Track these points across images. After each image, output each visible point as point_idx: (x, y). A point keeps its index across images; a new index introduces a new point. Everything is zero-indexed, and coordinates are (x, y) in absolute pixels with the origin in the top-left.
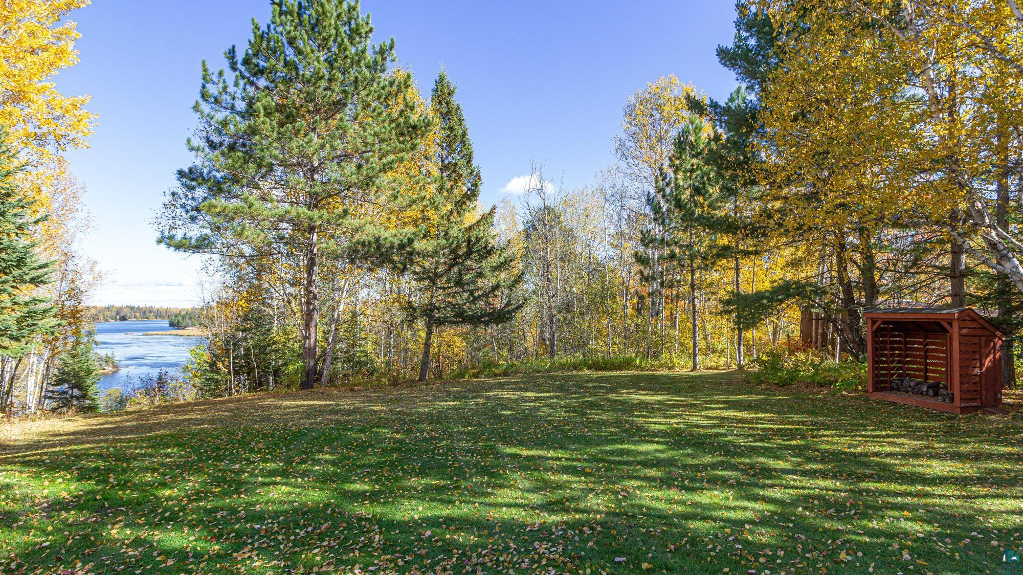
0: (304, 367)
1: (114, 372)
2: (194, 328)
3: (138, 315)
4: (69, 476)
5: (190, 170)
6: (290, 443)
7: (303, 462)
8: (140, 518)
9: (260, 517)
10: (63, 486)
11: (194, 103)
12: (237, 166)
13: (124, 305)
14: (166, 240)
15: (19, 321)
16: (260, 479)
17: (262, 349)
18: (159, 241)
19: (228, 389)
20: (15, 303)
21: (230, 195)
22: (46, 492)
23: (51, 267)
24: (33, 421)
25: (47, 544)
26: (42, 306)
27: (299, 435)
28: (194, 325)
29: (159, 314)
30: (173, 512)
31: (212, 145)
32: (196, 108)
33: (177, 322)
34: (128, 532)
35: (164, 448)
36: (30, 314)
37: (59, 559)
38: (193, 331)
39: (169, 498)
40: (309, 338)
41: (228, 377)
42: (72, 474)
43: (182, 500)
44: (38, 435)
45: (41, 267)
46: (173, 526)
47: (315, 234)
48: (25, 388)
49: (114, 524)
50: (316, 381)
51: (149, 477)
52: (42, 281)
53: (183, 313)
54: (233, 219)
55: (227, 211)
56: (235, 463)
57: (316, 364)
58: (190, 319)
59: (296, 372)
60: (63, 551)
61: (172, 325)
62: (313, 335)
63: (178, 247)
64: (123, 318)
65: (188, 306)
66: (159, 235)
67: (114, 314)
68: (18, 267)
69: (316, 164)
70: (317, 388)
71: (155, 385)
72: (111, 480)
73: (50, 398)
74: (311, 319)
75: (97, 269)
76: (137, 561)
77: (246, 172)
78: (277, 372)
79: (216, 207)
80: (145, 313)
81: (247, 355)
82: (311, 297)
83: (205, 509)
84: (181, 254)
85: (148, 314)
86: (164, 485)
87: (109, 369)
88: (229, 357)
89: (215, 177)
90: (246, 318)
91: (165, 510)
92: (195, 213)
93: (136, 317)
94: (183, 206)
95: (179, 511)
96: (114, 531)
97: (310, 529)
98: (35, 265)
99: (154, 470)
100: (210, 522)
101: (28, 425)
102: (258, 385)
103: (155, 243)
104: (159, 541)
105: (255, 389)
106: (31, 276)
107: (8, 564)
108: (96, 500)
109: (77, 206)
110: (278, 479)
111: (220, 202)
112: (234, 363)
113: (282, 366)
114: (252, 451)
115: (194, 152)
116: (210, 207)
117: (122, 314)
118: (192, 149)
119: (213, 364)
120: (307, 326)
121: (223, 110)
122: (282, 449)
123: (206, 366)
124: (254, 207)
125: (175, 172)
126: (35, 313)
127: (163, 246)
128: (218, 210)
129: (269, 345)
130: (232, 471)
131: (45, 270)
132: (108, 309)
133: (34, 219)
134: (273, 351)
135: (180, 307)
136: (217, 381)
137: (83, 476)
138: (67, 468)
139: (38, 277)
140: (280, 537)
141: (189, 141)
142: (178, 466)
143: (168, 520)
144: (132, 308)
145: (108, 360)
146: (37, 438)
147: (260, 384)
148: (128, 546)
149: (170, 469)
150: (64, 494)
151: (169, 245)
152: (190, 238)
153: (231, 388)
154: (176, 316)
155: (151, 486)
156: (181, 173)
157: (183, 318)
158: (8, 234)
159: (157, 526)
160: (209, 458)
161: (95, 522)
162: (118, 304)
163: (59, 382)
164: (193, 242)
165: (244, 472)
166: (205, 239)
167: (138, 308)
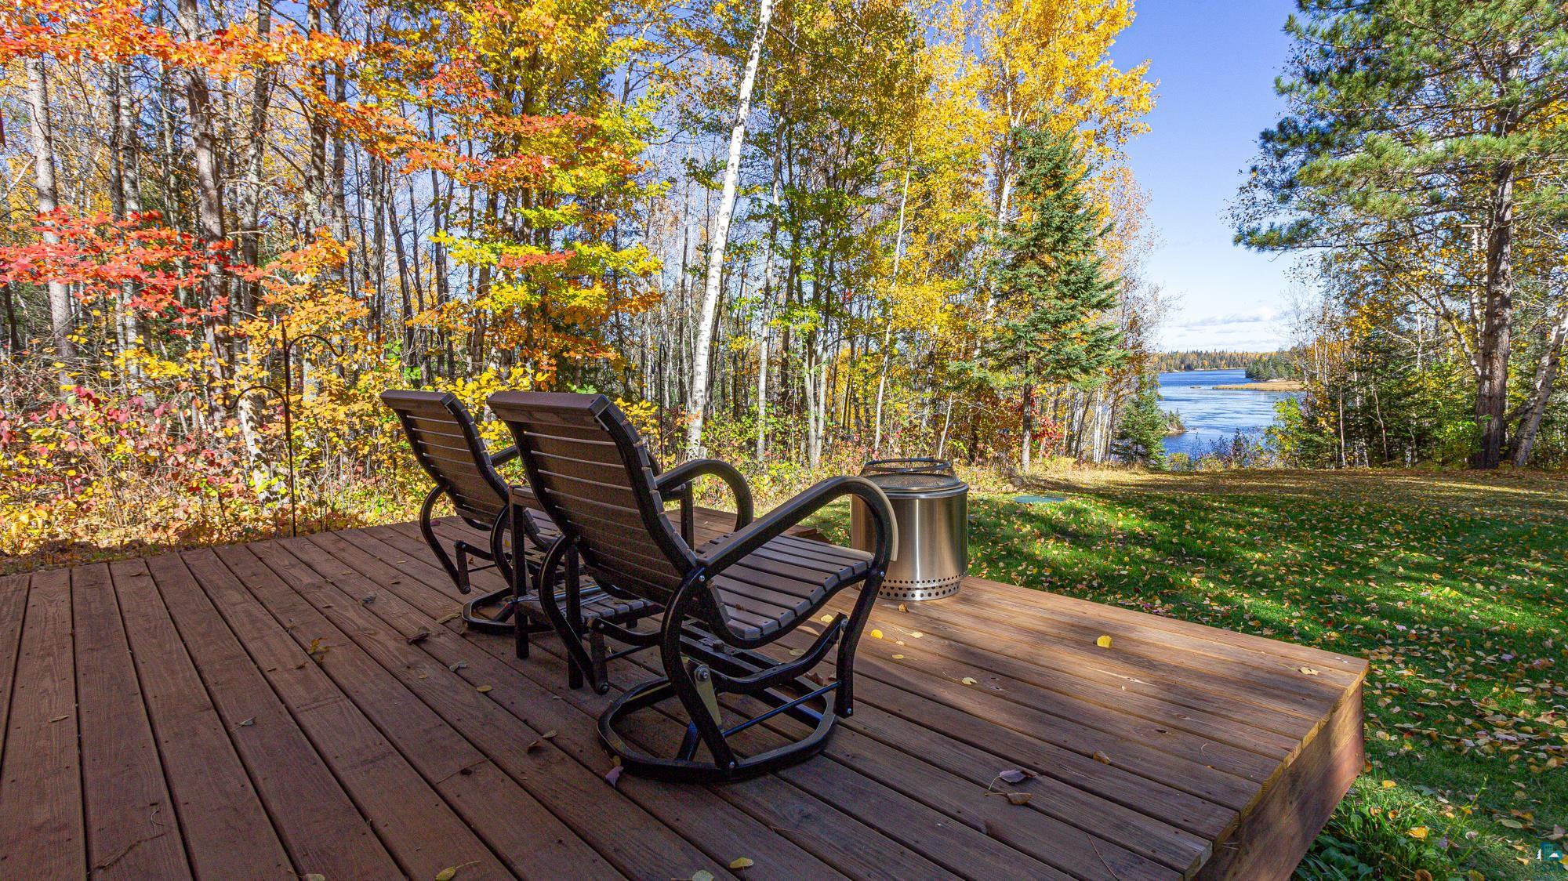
0: (1477, 429)
1: (1179, 434)
2: (1280, 380)
3: (1206, 363)
4: (1142, 513)
5: (1281, 127)
6: (1457, 534)
7: (1481, 563)
8: (1225, 573)
9: (1406, 618)
10: (1136, 522)
11: (1285, 21)
12: (1354, 96)
13: (1190, 350)
14: (1248, 238)
15: (1088, 351)
16: (1401, 570)
17: (1392, 402)
18: (1237, 241)
19: (1336, 460)
20: (1084, 333)
21: (1345, 148)
22: (1120, 523)
23: (1117, 288)
24: (1101, 469)
25: (1125, 572)
26: (1108, 334)
27: (1473, 526)
28: (1280, 376)
29: (1232, 361)
30: (1266, 578)
31: (1313, 78)
32: (1289, 28)
33: (1256, 371)
34: (1211, 585)
35: (1249, 506)
36: (1098, 344)
37: (1137, 591)
38: (1278, 384)
39: (1260, 562)
40: (1490, 378)
41: (1336, 441)
42: (1145, 511)
43: (1278, 569)
44: (1107, 482)
45: (1107, 287)
46: (1268, 593)
47: (1509, 185)
48: (1092, 442)
49: (1193, 573)
50: (1504, 457)
51: (1232, 533)
52: (1107, 305)
53: (1264, 359)
54: (1349, 184)
55: (1338, 174)
56: (1355, 541)
57: (1504, 426)
58: (1275, 366)
59: (1461, 437)
60: (1141, 584)
61: (1250, 376)
62: (1499, 373)
63: (1263, 245)
64: (1189, 368)
65: (1271, 348)
66: (1234, 232)
67: (1178, 362)
68: (1086, 288)
69: (1514, 48)
70: (1505, 468)
71: (1231, 451)
72: (1188, 527)
73: (1116, 453)
74: (1495, 345)
75: (1161, 296)
76: (1224, 617)
77: (1371, 103)
78: (1423, 438)
79: (1320, 170)
80: (1215, 361)
81: (1367, 408)
82: (1495, 305)
83: (1313, 589)
84: (1267, 254)
85: (1218, 361)
86: (1253, 547)
87: (1174, 430)
88: (1336, 410)
89: (1317, 128)
90: (1365, 349)
91: (1256, 574)
92: (1287, 191)
93: (1203, 365)
94: (1269, 185)
95: (1276, 579)
96: (1194, 580)
97: (1506, 657)
98: (1101, 286)
99: (1238, 527)
100: (1321, 603)
101: (1097, 473)
102: (1383, 456)
103: (1232, 244)
104: (1250, 606)
105: (1380, 463)
106: (1098, 299)
107: (1090, 581)
108: (1172, 542)
109: (1141, 221)
110: (1436, 577)
111: (1327, 162)
112: (1345, 420)
113: (1433, 428)
114: (1385, 531)
115: (1285, 96)
116: (1311, 173)
117: (1187, 362)
118: (1283, 92)
119: (1311, 421)
120: (1487, 356)
121: (1332, 13)
122: (1440, 538)
123: (1301, 423)
124: (1386, 155)
125: (1257, 136)
126: (1102, 341)
127: (1241, 246)
128: (1323, 175)
129: (1408, 394)
130: (1352, 551)
131: (1110, 291)
132: (1172, 355)
133: (1098, 232)
134: (1414, 403)
135: (1261, 351)
136: (1319, 445)
137: (1155, 516)
138: (1140, 506)
139: (1104, 300)
140: (1445, 652)
141: (1277, 82)
142: (1270, 529)
143: (1261, 586)
144: (1199, 354)
145: (1172, 419)
146: (1106, 485)
147: (1391, 457)
148: (1212, 599)
149: (1259, 529)
150: (1138, 530)
151: (1249, 245)
152: (1281, 228)
153: (1340, 459)
154: (1255, 363)
155: (1237, 543)
156: (1267, 136)
157: (1265, 366)
158: (1076, 254)
159: (1247, 589)
160: (1314, 528)
161: (1173, 565)
162: (1183, 350)
163: (1123, 436)
164: (1284, 232)
165: (1372, 556)
166: (1302, 226)
167: (1207, 354)
